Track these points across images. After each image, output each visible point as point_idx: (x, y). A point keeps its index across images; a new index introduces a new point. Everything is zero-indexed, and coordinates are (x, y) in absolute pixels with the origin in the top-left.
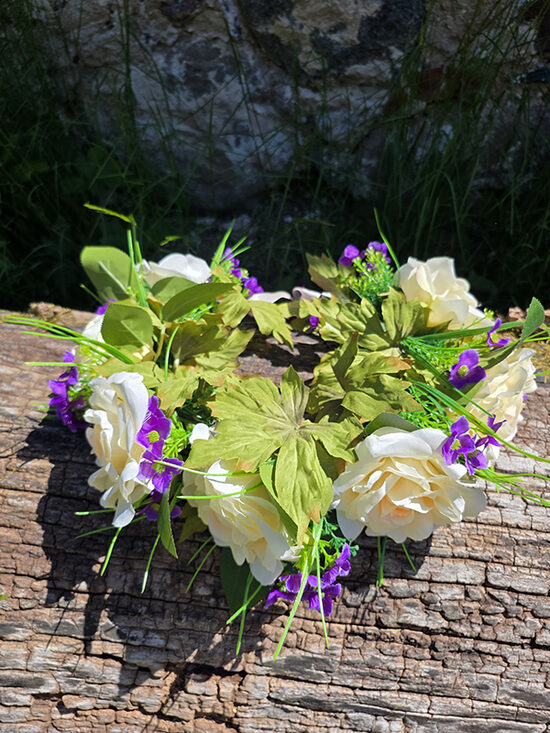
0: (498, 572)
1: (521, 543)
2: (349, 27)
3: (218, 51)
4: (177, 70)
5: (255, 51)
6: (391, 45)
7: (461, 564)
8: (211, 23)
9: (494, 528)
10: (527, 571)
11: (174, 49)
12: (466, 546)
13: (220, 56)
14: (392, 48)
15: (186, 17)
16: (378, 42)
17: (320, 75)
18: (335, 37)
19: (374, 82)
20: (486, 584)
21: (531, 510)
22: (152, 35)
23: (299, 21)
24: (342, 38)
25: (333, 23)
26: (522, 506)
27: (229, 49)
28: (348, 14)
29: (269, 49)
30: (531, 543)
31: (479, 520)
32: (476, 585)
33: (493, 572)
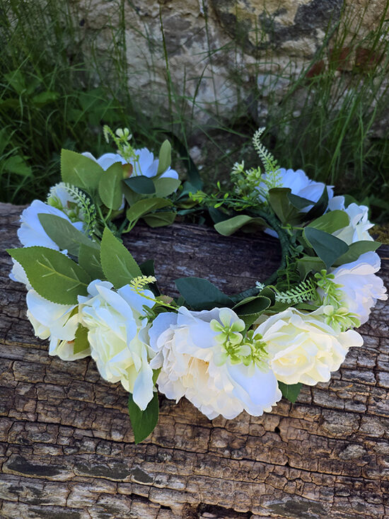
2: (289, 12)
3: (189, 23)
4: (158, 35)
5: (216, 25)
6: (317, 27)
8: (186, 2)
11: (157, 20)
13: (191, 28)
14: (318, 30)
16: (309, 24)
17: (262, 47)
18: (278, 19)
19: (302, 54)
22: (142, 8)
23: (252, 5)
24: (283, 20)
25: (277, 8)
27: (197, 22)
28: (290, 2)
29: (227, 24)
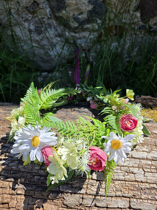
0: (135, 202)
1: (143, 189)
2: (84, 13)
3: (45, 21)
4: (32, 27)
5: (56, 21)
6: (97, 19)
8: (42, 13)
9: (132, 183)
10: (146, 201)
11: (31, 21)
12: (121, 191)
13: (45, 23)
14: (97, 20)
15: (34, 11)
16: (93, 18)
17: (77, 28)
18: (80, 17)
20: (130, 208)
21: (147, 174)
22: (24, 17)
23: (69, 12)
24: (82, 17)
25: (79, 12)
26: (143, 172)
27: (48, 21)
28: (83, 9)
29: (61, 21)
30: (147, 189)
31: (126, 180)
32: (126, 208)
33: (132, 202)
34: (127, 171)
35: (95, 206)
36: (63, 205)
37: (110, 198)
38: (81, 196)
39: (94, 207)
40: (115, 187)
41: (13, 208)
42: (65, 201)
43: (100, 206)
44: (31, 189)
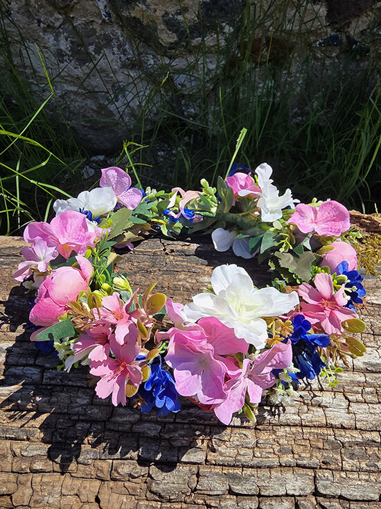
0: (327, 479)
1: (346, 445)
2: (190, 10)
3: (94, 30)
4: (64, 45)
5: (122, 30)
7: (289, 475)
8: (87, 10)
9: (319, 431)
10: (356, 476)
11: (61, 30)
12: (293, 453)
13: (97, 34)
14: (224, 24)
15: (67, 6)
16: (213, 20)
17: (173, 46)
18: (180, 18)
19: (213, 49)
20: (316, 493)
21: (354, 407)
22: (42, 20)
24: (186, 18)
25: (179, 7)
26: (344, 404)
27: (102, 29)
29: (133, 28)
30: (357, 444)
31: (303, 423)
32: (306, 496)
33: (321, 479)
34: (306, 402)
35: (231, 492)
36: (149, 494)
37: (266, 472)
38: (194, 469)
39: (228, 497)
40: (278, 442)
41: (22, 506)
42: (154, 484)
43: (241, 492)
44: (68, 456)
